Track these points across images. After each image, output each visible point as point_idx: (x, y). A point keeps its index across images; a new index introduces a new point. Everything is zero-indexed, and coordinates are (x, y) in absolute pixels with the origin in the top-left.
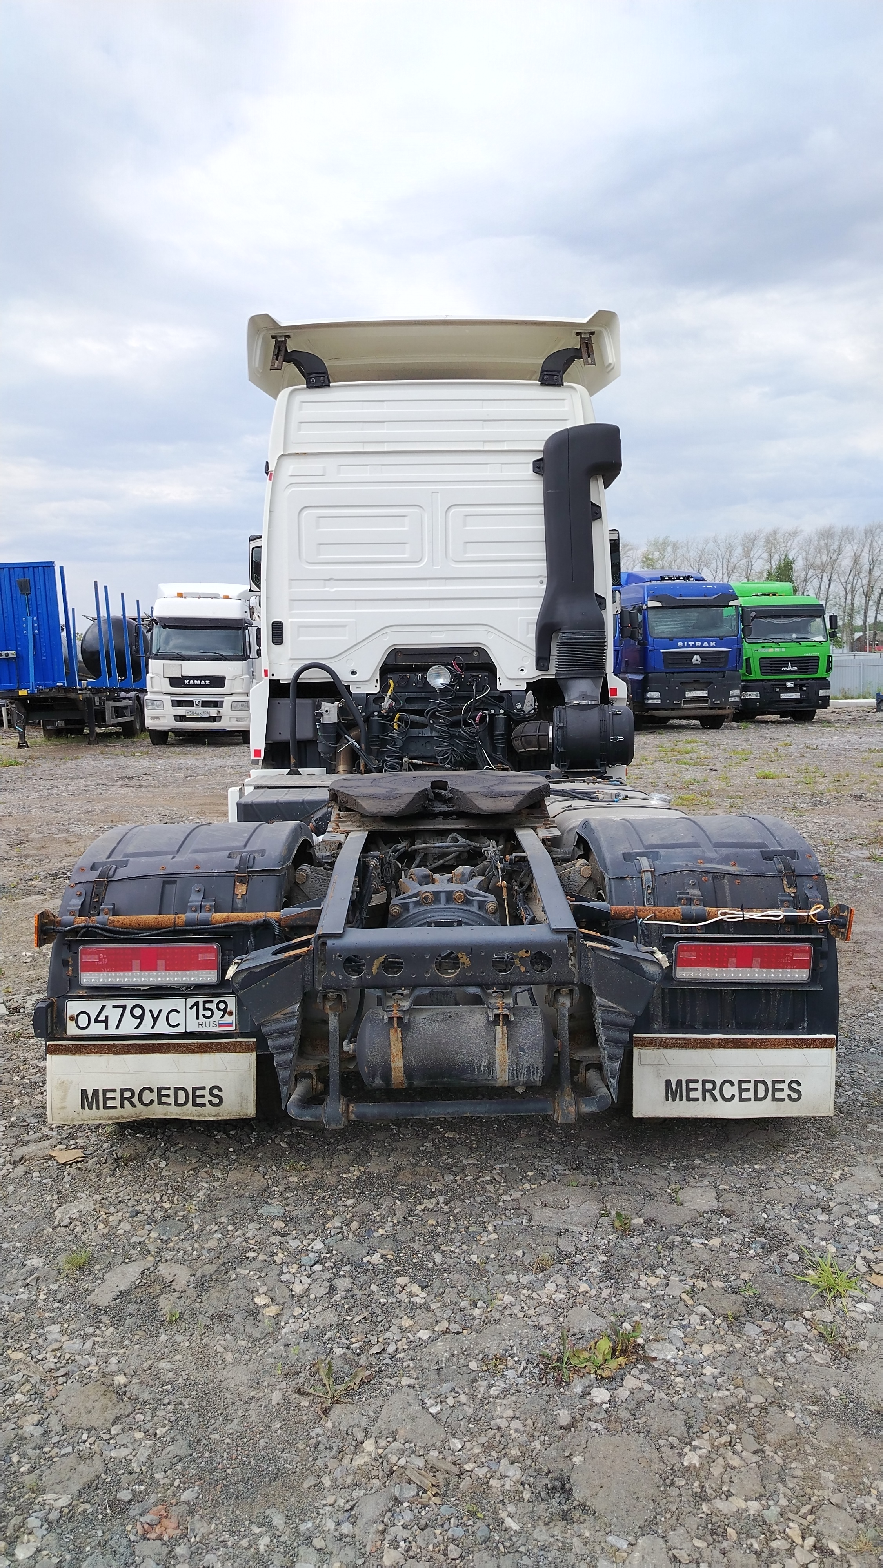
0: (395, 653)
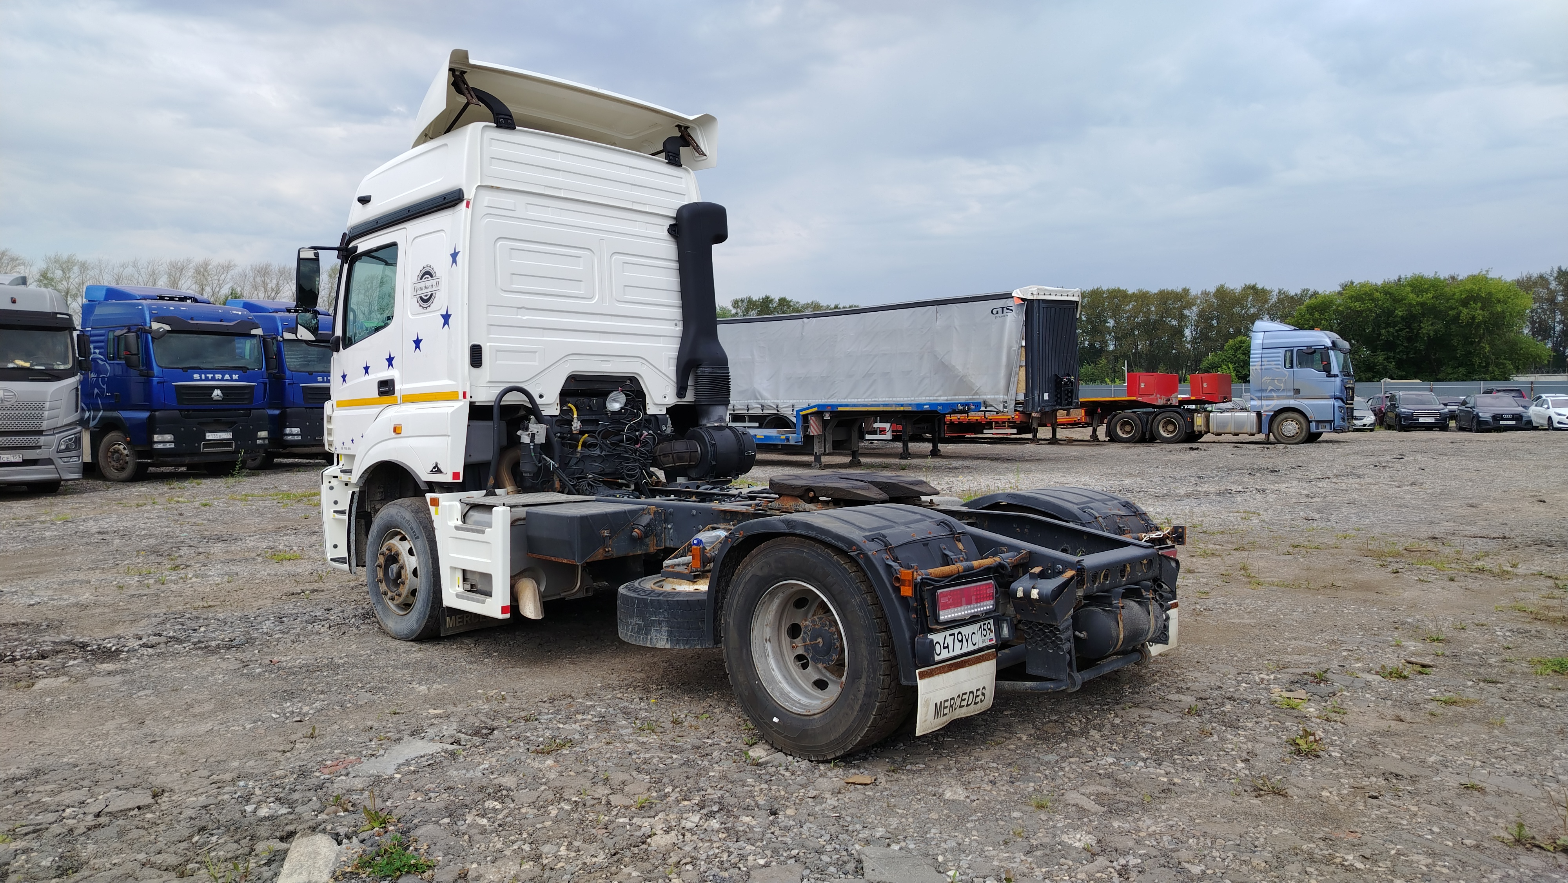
0: (573, 379)
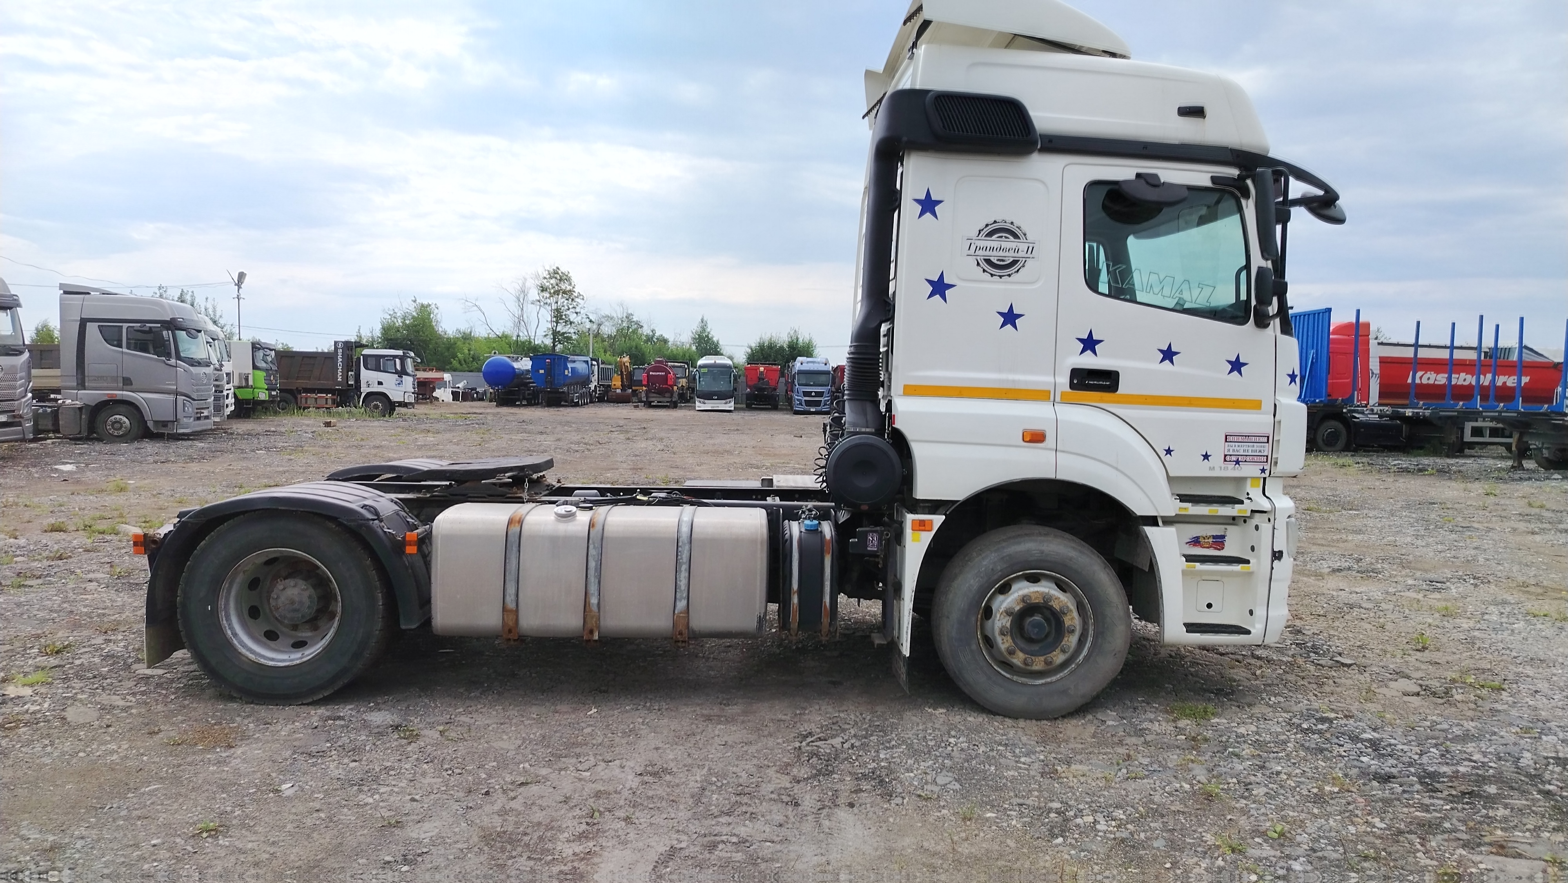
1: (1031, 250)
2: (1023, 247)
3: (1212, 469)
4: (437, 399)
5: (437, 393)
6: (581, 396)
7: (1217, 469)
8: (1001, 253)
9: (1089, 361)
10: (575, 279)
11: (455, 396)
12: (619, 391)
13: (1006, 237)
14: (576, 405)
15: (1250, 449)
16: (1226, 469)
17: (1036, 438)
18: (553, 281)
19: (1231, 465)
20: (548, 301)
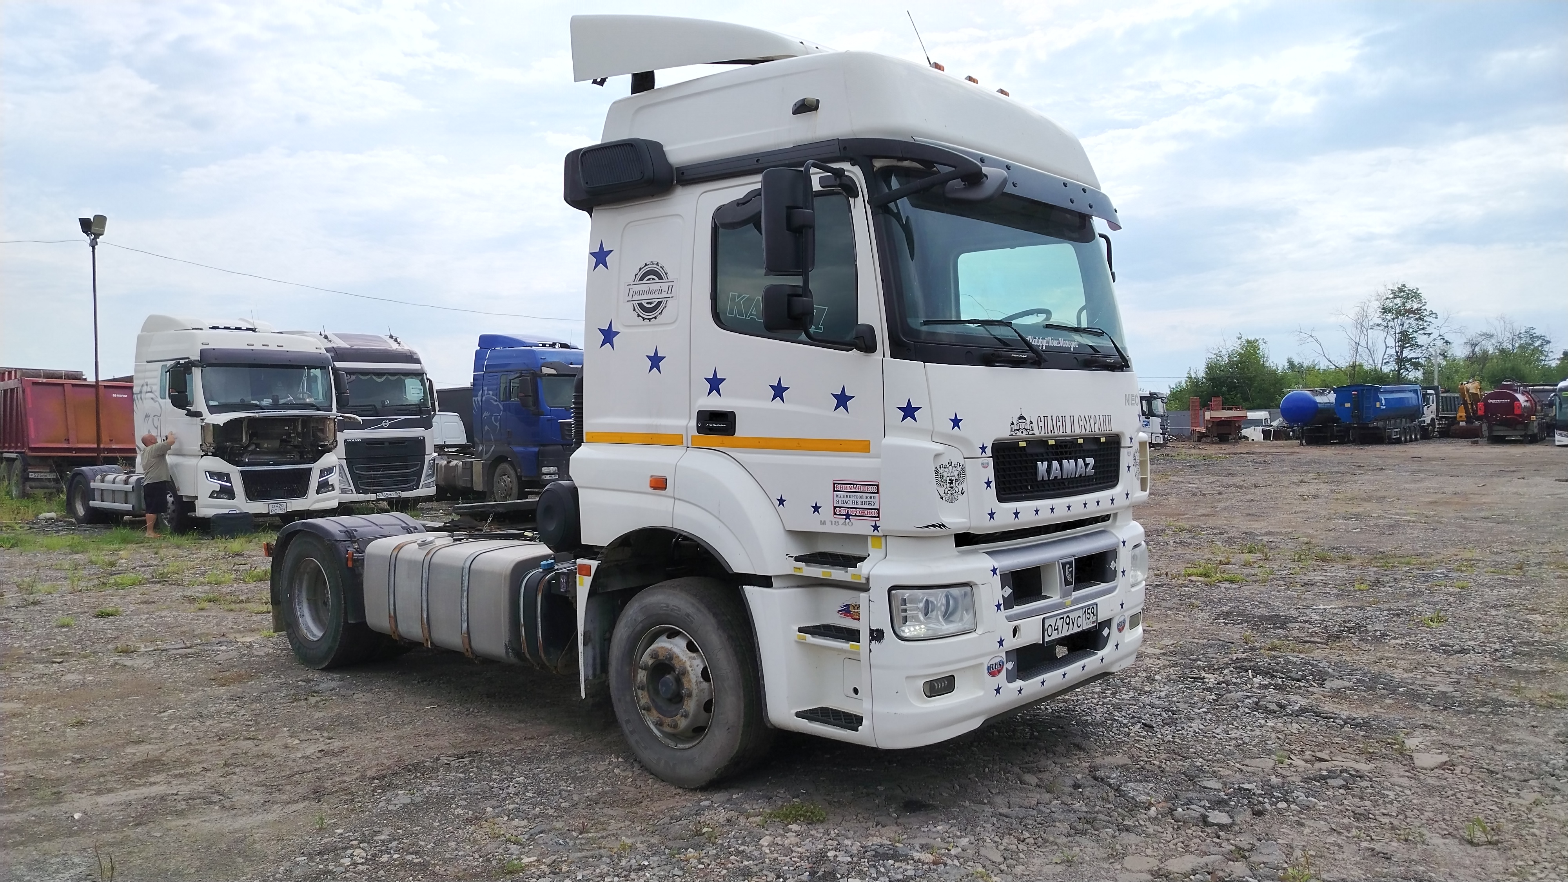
1: (670, 289)
2: (665, 286)
3: (823, 523)
4: (1246, 438)
5: (1245, 432)
6: (1404, 432)
7: (829, 523)
8: (650, 296)
9: (715, 403)
10: (1424, 295)
11: (1266, 434)
12: (1462, 424)
13: (653, 279)
14: (1398, 442)
15: (859, 500)
16: (837, 523)
17: (659, 484)
18: (1398, 301)
19: (841, 520)
20: (1391, 324)
